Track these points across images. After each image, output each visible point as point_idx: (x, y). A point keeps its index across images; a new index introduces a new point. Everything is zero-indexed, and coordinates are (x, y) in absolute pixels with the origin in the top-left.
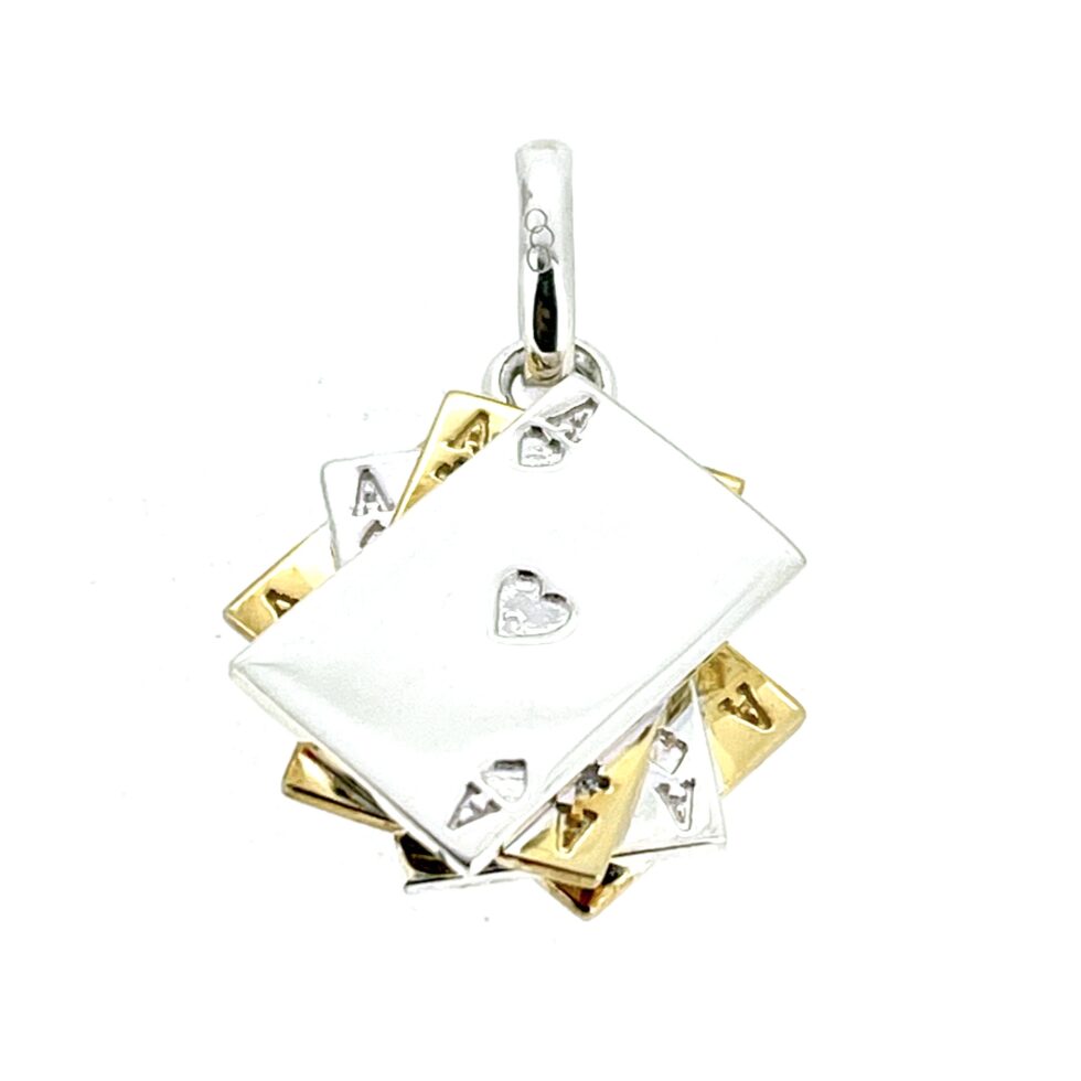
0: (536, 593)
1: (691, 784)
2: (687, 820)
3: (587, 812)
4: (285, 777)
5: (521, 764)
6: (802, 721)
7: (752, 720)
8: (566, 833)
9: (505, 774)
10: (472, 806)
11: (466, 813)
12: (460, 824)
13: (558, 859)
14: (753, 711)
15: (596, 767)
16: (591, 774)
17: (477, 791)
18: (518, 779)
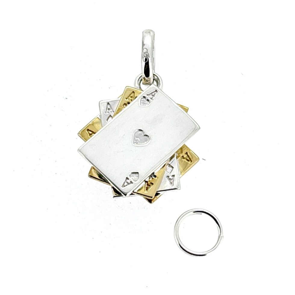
0: (143, 134)
1: (174, 176)
2: (172, 183)
3: (151, 183)
4: (89, 174)
5: (138, 173)
6: (199, 160)
7: (188, 160)
8: (147, 187)
9: (134, 175)
10: (127, 182)
11: (126, 184)
12: (124, 186)
13: (145, 193)
14: (188, 159)
15: (154, 173)
16: (153, 174)
17: (128, 179)
18: (137, 176)
